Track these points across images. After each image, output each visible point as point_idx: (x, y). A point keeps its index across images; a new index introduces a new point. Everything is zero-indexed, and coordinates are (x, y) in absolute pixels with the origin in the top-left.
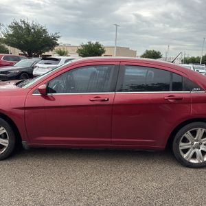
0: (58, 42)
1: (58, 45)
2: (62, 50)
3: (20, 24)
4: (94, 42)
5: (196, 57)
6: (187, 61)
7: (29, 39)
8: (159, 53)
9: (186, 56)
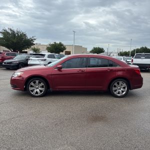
0: (34, 43)
1: (34, 44)
2: (36, 48)
3: (8, 30)
4: (58, 42)
5: (127, 51)
6: (121, 54)
7: (15, 41)
8: (103, 49)
9: (121, 51)
